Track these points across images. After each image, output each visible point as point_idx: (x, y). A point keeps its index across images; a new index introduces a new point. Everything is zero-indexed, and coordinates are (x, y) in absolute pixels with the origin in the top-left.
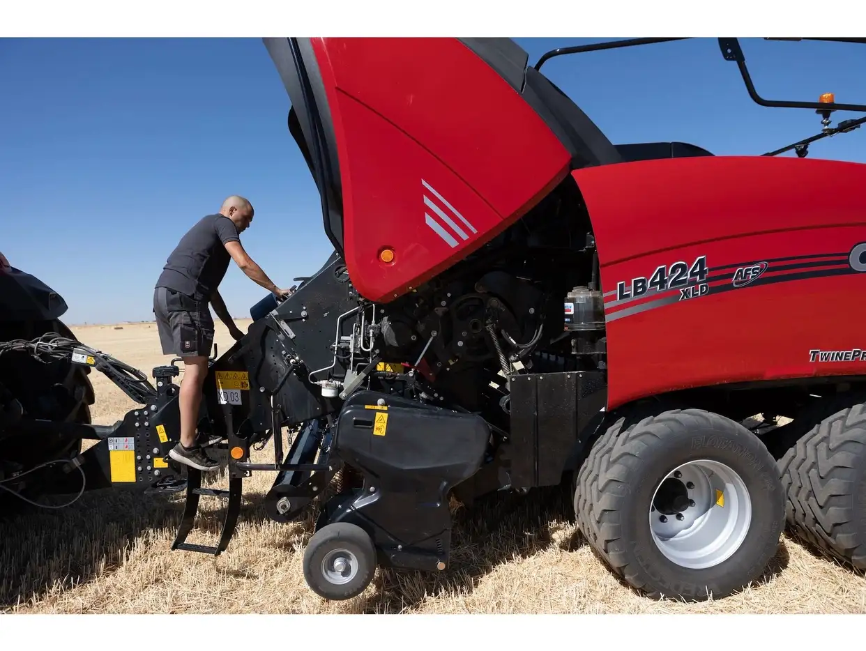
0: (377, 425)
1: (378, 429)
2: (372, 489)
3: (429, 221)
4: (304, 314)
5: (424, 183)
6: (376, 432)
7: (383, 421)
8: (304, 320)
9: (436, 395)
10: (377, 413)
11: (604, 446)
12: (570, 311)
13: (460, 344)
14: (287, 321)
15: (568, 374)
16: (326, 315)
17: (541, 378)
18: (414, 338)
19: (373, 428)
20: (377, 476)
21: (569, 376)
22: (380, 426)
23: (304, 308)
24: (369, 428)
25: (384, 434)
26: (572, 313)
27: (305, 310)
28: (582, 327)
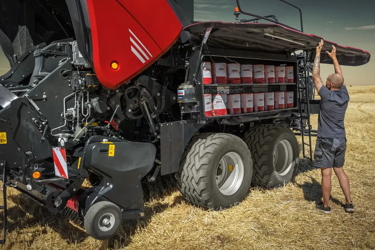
0: (110, 151)
1: (111, 153)
2: (108, 184)
3: (133, 50)
4: (44, 96)
5: (130, 30)
6: (110, 155)
7: (112, 149)
8: (44, 100)
9: (120, 137)
10: (110, 145)
11: (194, 152)
12: (183, 94)
13: (130, 111)
14: (34, 100)
15: (181, 122)
16: (56, 97)
17: (172, 124)
18: (109, 108)
19: (108, 153)
20: (110, 177)
21: (181, 123)
22: (112, 152)
23: (44, 93)
24: (106, 153)
25: (113, 156)
26: (184, 94)
27: (45, 94)
28: (186, 101)
